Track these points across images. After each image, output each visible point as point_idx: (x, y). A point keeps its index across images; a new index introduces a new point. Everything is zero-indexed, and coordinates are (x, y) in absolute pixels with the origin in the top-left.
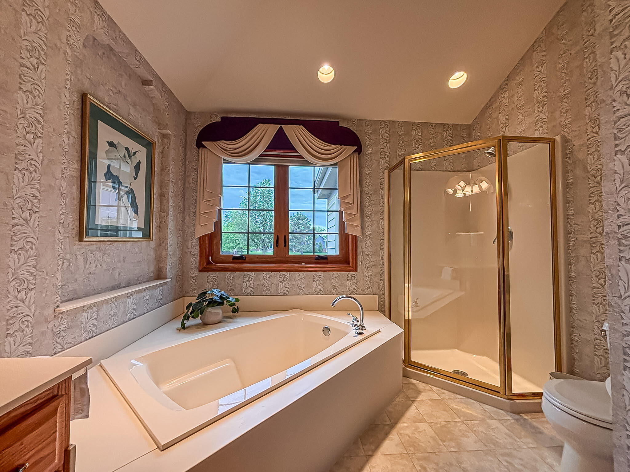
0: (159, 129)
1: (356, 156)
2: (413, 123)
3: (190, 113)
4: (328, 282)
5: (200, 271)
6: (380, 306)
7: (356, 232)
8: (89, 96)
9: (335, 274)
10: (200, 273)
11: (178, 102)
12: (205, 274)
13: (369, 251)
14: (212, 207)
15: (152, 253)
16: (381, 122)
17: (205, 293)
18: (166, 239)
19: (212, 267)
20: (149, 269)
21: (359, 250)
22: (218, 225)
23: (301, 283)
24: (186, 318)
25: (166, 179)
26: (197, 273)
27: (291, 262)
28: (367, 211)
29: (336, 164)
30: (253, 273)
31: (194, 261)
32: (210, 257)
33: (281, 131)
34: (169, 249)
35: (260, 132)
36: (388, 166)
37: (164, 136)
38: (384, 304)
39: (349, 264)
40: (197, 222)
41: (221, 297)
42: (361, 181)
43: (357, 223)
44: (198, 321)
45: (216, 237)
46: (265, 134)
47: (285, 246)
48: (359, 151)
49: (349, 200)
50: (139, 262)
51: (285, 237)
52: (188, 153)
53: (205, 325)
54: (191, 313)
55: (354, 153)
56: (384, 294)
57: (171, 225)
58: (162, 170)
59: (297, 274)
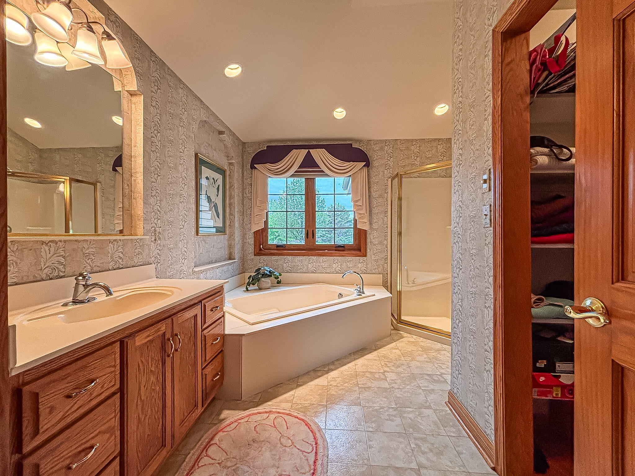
0: (228, 160)
1: (365, 169)
2: (412, 141)
3: (245, 143)
4: (345, 264)
5: (255, 255)
6: (384, 283)
7: (366, 227)
8: (199, 154)
9: (350, 258)
10: (255, 256)
11: (238, 139)
12: (258, 257)
13: (376, 241)
14: (263, 210)
15: (226, 242)
16: (386, 141)
17: (260, 269)
18: (234, 233)
19: (263, 252)
20: (225, 253)
21: (368, 240)
22: (266, 223)
23: (325, 265)
24: (249, 284)
25: (233, 193)
26: (253, 257)
27: (317, 249)
28: (375, 211)
29: (350, 176)
30: (291, 257)
31: (251, 249)
32: (261, 246)
33: (309, 155)
34: (236, 240)
35: (294, 156)
36: (392, 175)
37: (231, 164)
38: (388, 281)
39: (361, 251)
40: (252, 222)
41: (270, 272)
42: (369, 188)
43: (366, 220)
44: (256, 287)
45: (265, 232)
46: (298, 156)
47: (313, 238)
48: (368, 165)
49: (360, 203)
50: (221, 248)
51: (313, 230)
52: (245, 172)
53: (260, 289)
54: (251, 281)
55: (364, 167)
56: (387, 274)
57: (237, 224)
58: (230, 187)
59: (322, 258)
